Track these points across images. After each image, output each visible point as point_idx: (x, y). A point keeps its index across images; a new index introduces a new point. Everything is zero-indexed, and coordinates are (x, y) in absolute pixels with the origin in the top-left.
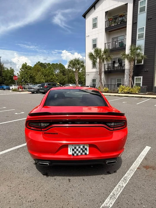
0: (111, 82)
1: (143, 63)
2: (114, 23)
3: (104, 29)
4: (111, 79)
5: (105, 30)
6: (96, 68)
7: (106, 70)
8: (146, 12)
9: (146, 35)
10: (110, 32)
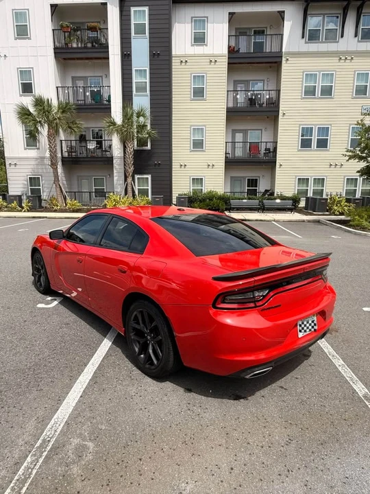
0: (79, 185)
1: (149, 147)
2: (77, 41)
3: (52, 51)
4: (78, 177)
5: (55, 53)
6: (38, 149)
7: (66, 155)
8: (148, 37)
9: (150, 87)
10: (65, 59)
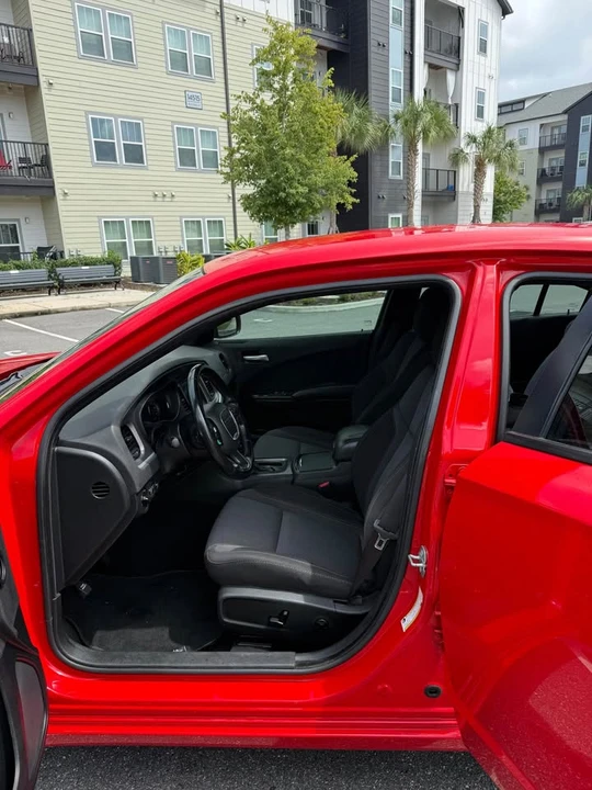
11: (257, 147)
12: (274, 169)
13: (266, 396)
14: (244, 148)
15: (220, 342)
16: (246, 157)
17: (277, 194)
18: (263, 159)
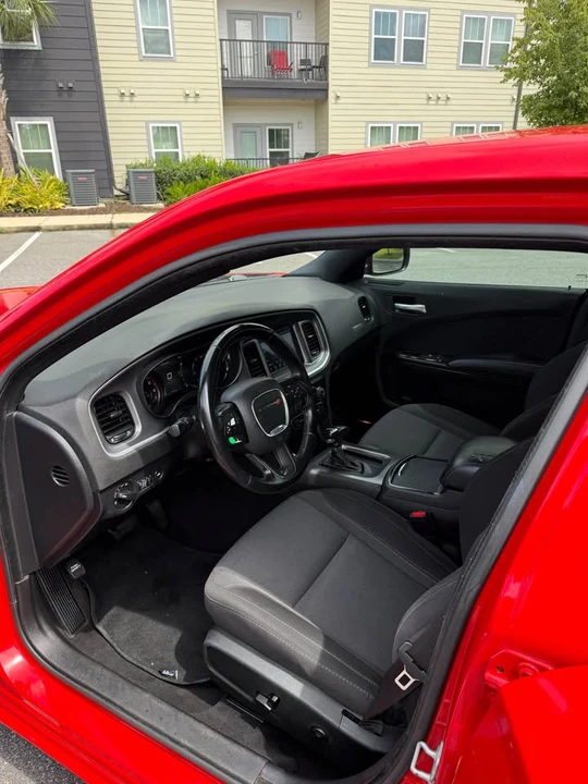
1: (36, 43)
11: (551, 35)
12: (568, 63)
13: (414, 358)
14: (536, 37)
15: (370, 281)
16: (537, 49)
17: (567, 94)
18: (558, 50)
